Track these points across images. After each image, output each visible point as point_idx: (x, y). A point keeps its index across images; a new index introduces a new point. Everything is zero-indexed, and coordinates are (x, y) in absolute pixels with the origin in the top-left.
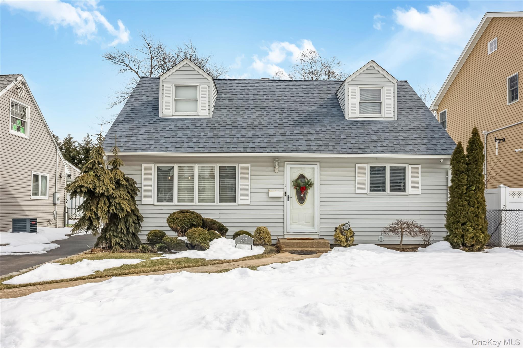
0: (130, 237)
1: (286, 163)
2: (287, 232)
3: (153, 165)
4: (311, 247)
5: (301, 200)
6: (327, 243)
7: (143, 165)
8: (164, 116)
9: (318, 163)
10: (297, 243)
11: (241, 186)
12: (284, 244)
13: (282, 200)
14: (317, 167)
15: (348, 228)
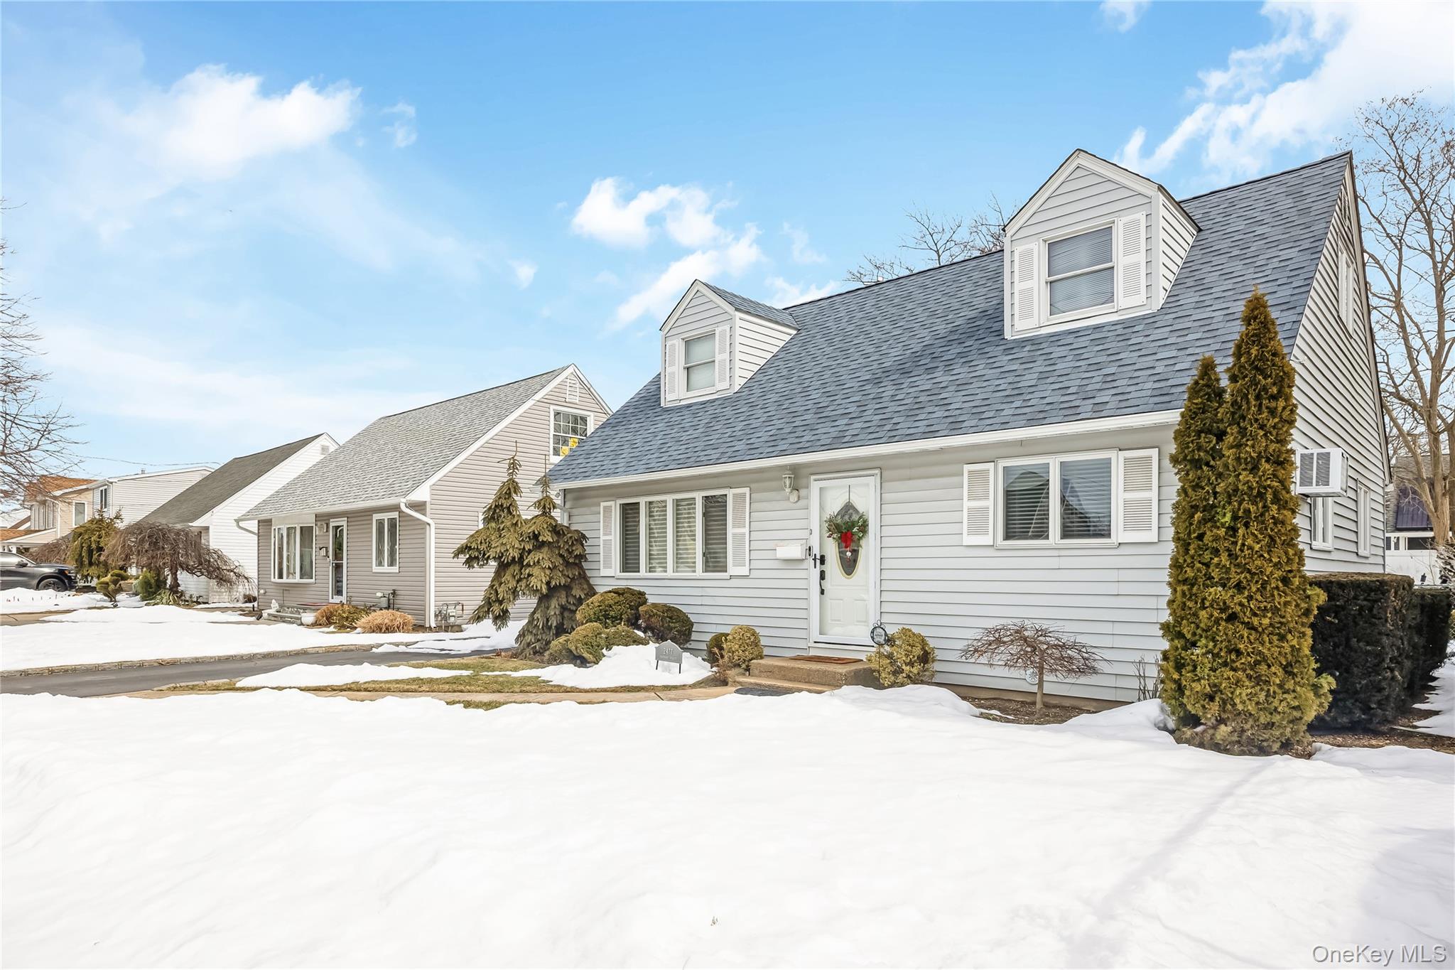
0: (551, 634)
1: (813, 477)
2: (815, 642)
3: (612, 503)
4: (806, 680)
5: (849, 566)
6: (838, 673)
7: (603, 504)
8: (671, 403)
9: (877, 471)
10: (781, 668)
11: (734, 535)
12: (757, 669)
13: (805, 565)
14: (872, 482)
15: (883, 638)
